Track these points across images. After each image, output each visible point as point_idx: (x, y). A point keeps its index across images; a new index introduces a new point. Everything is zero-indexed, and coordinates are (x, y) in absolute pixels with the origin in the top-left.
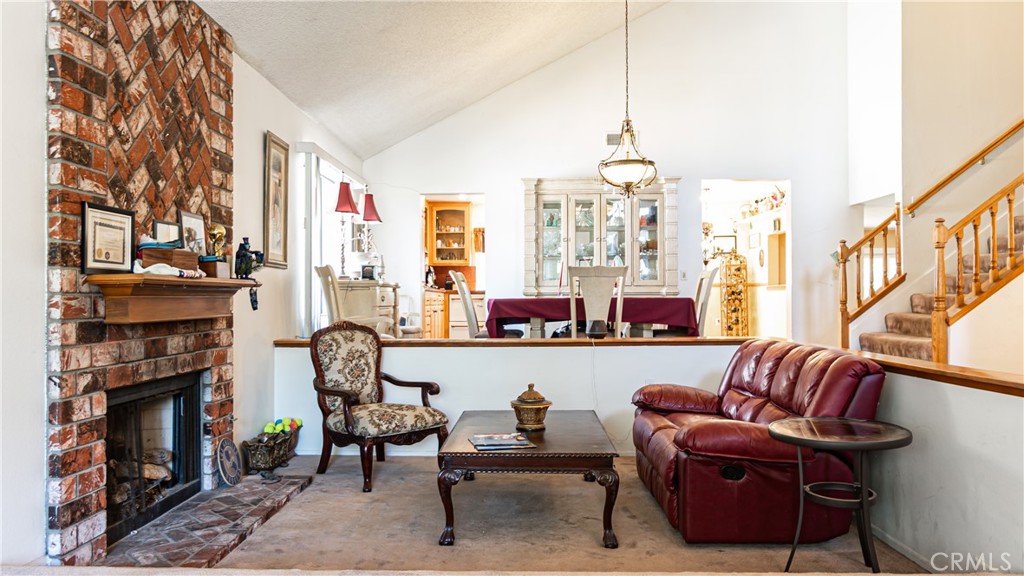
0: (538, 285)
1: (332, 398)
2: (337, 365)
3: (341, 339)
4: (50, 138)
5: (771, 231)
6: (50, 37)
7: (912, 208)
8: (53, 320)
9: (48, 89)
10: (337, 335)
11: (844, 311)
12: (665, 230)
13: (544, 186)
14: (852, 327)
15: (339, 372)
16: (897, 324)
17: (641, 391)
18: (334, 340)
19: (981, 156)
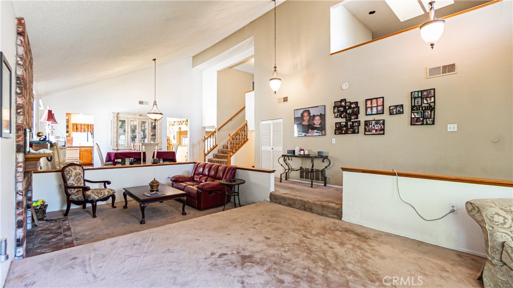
0: (117, 147)
1: (71, 189)
2: (72, 178)
3: (72, 169)
4: (17, 107)
5: (178, 130)
6: (18, 70)
7: (219, 129)
8: (19, 172)
9: (16, 89)
10: (70, 168)
11: (205, 154)
12: (158, 131)
13: (119, 115)
14: (206, 157)
15: (73, 180)
16: (216, 156)
17: (174, 177)
18: (70, 169)
19: (231, 119)
